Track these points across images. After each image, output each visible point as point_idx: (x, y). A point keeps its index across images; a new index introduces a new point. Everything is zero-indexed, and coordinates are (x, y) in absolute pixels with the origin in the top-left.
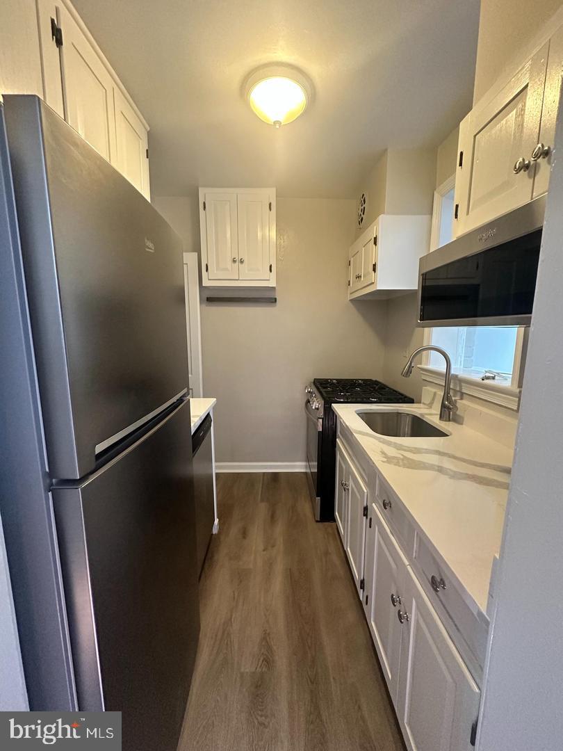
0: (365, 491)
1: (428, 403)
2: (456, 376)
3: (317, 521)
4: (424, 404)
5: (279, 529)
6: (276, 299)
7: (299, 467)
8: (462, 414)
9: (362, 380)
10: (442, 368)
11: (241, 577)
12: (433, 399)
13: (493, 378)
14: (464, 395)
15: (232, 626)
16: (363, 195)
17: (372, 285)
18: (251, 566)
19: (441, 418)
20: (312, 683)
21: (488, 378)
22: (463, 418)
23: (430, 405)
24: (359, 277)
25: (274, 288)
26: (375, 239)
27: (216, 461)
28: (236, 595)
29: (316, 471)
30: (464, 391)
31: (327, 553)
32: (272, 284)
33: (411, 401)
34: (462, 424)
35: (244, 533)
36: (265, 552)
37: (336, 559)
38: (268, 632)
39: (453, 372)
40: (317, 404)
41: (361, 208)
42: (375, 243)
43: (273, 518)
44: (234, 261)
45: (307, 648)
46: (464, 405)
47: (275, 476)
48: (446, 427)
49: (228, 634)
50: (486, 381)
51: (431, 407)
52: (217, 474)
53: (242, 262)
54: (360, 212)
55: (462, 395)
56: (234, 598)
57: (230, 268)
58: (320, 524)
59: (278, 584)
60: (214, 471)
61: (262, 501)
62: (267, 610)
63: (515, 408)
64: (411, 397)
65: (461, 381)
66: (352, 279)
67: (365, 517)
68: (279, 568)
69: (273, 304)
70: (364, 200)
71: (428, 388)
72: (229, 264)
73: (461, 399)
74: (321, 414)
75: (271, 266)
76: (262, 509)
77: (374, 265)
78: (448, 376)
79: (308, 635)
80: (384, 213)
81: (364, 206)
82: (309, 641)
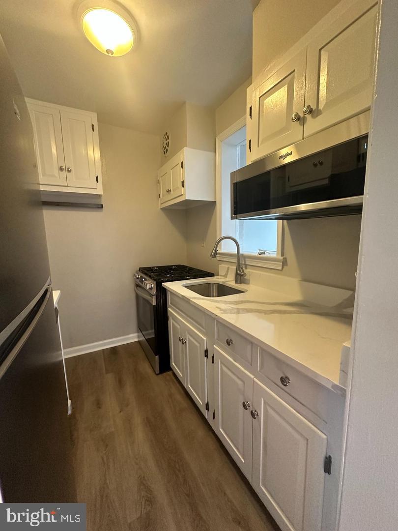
0: (205, 338)
1: (223, 275)
2: (243, 255)
3: (157, 374)
4: (221, 276)
5: (129, 389)
6: (102, 205)
7: (133, 338)
8: (248, 278)
9: (175, 266)
10: (234, 251)
11: (106, 442)
12: (227, 272)
13: (264, 253)
14: (248, 266)
15: (108, 488)
16: (166, 133)
17: (181, 197)
18: (113, 430)
19: (236, 282)
20: (189, 496)
21: (262, 253)
22: (249, 280)
23: (225, 276)
24: (169, 191)
25: (100, 196)
26: (182, 163)
27: (64, 349)
28: (105, 459)
29: (153, 336)
30: (247, 263)
31: (171, 395)
32: (99, 192)
33: (212, 275)
34: (249, 284)
35: (98, 404)
36: (122, 413)
37: (179, 397)
38: (143, 476)
39: (241, 252)
40: (150, 284)
41: (165, 142)
42: (182, 167)
43: (120, 383)
44: (61, 169)
45: (177, 472)
46: (249, 272)
47: (114, 350)
48: (242, 287)
49: (106, 496)
50: (262, 255)
51: (226, 277)
52: (65, 359)
53: (69, 171)
54: (165, 145)
55: (246, 266)
56: (104, 463)
57: (57, 175)
58: (160, 375)
59: (140, 434)
60: (64, 358)
61: (107, 372)
62: (137, 459)
63: (280, 268)
64: (213, 272)
65: (245, 257)
66: (162, 192)
67: (206, 358)
68: (138, 420)
69: (99, 210)
70: (168, 137)
71: (222, 265)
72: (56, 171)
73: (246, 269)
74: (154, 292)
75: (97, 177)
76: (110, 380)
77: (183, 182)
78: (238, 256)
79: (175, 462)
80: (187, 146)
81: (168, 141)
82: (177, 466)
